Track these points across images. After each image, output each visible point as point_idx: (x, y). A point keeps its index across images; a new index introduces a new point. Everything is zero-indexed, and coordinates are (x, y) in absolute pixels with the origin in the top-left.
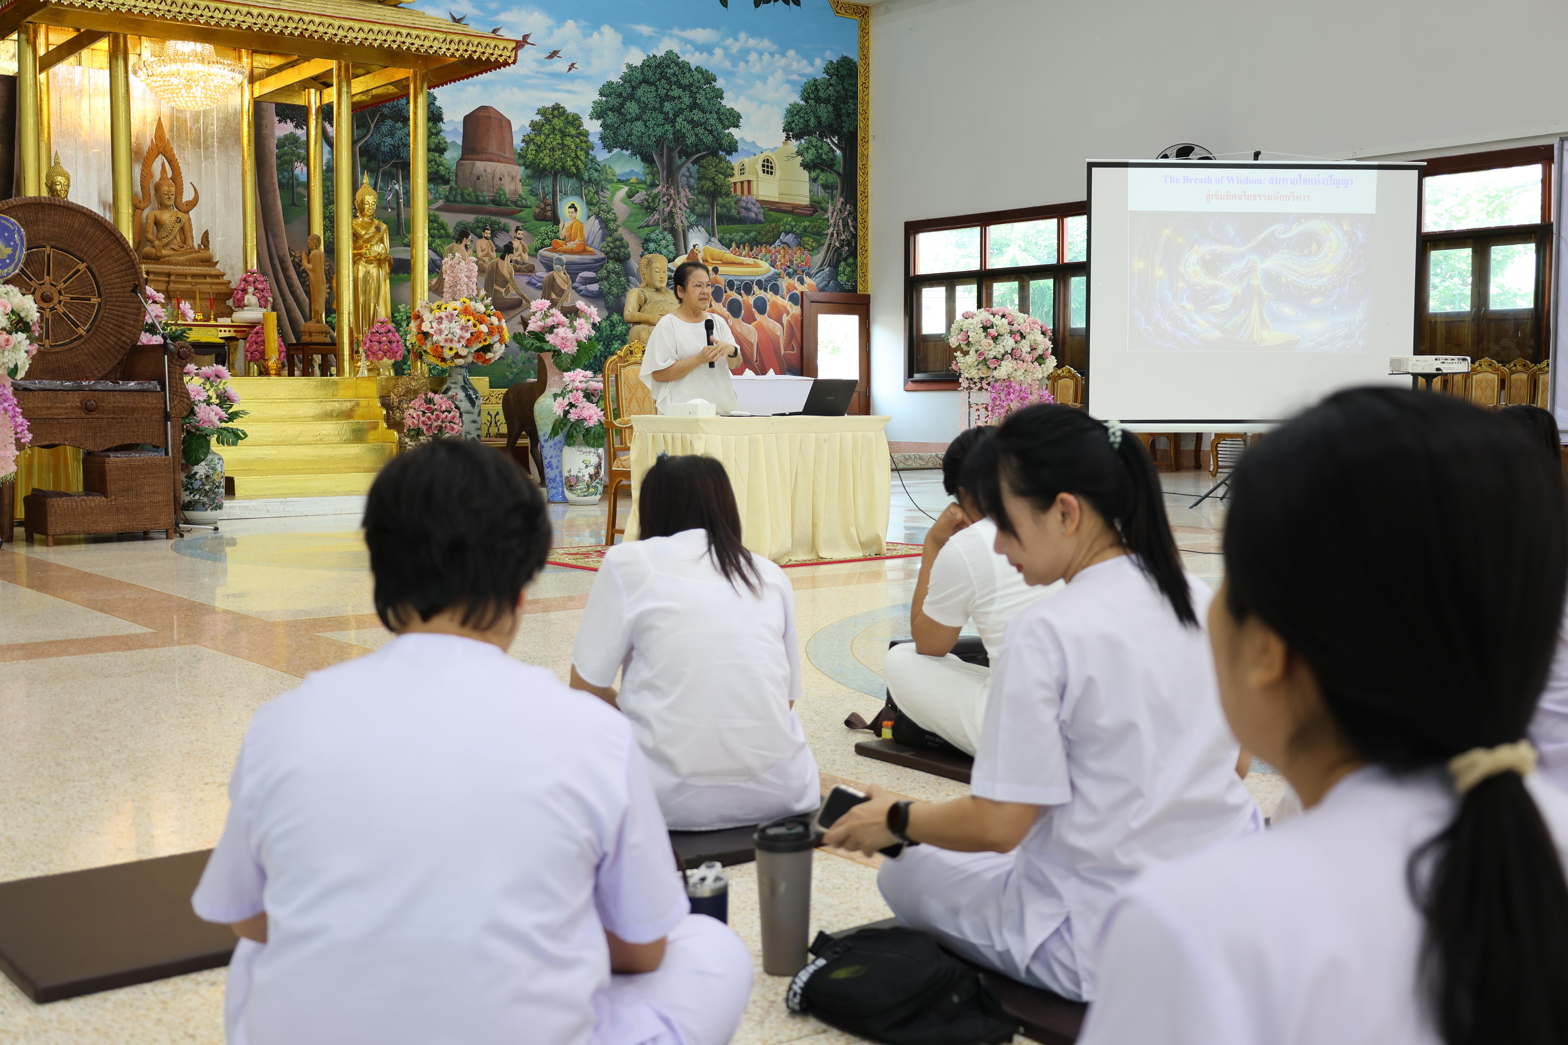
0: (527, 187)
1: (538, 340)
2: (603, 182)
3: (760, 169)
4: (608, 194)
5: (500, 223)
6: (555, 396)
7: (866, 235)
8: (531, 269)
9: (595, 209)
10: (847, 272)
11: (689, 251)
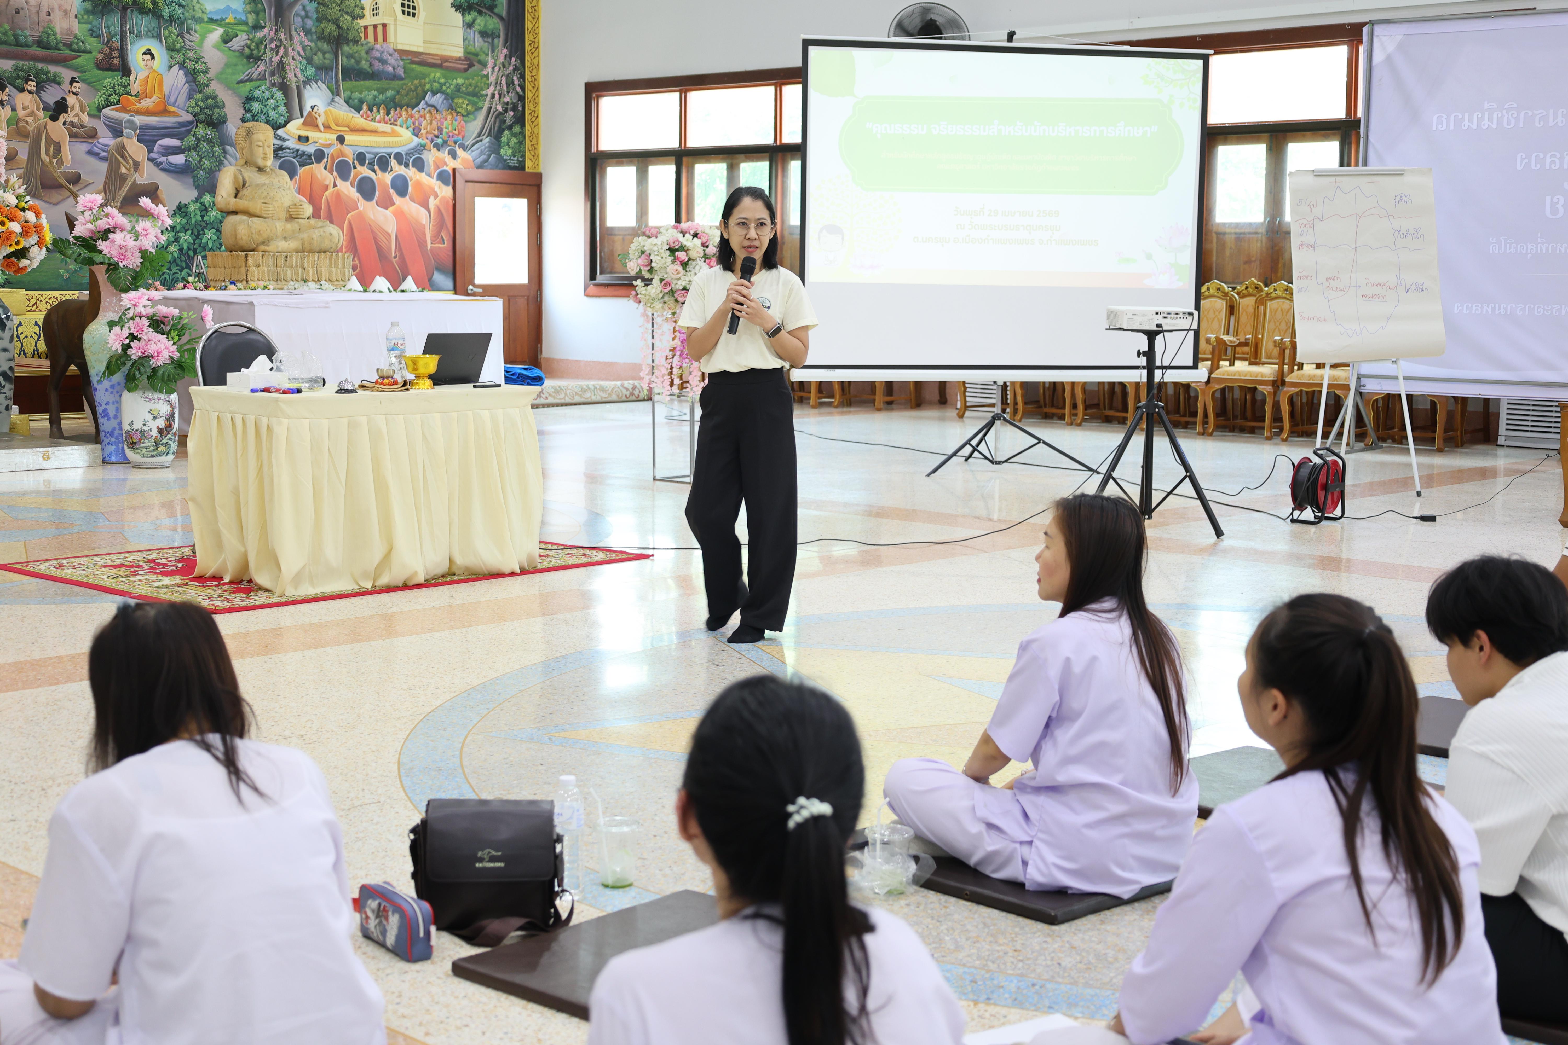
0: (85, 26)
1: (86, 249)
2: (190, 22)
3: (398, 9)
4: (196, 37)
5: (49, 72)
6: (111, 324)
7: (536, 97)
8: (93, 134)
9: (179, 57)
10: (512, 144)
11: (305, 114)
